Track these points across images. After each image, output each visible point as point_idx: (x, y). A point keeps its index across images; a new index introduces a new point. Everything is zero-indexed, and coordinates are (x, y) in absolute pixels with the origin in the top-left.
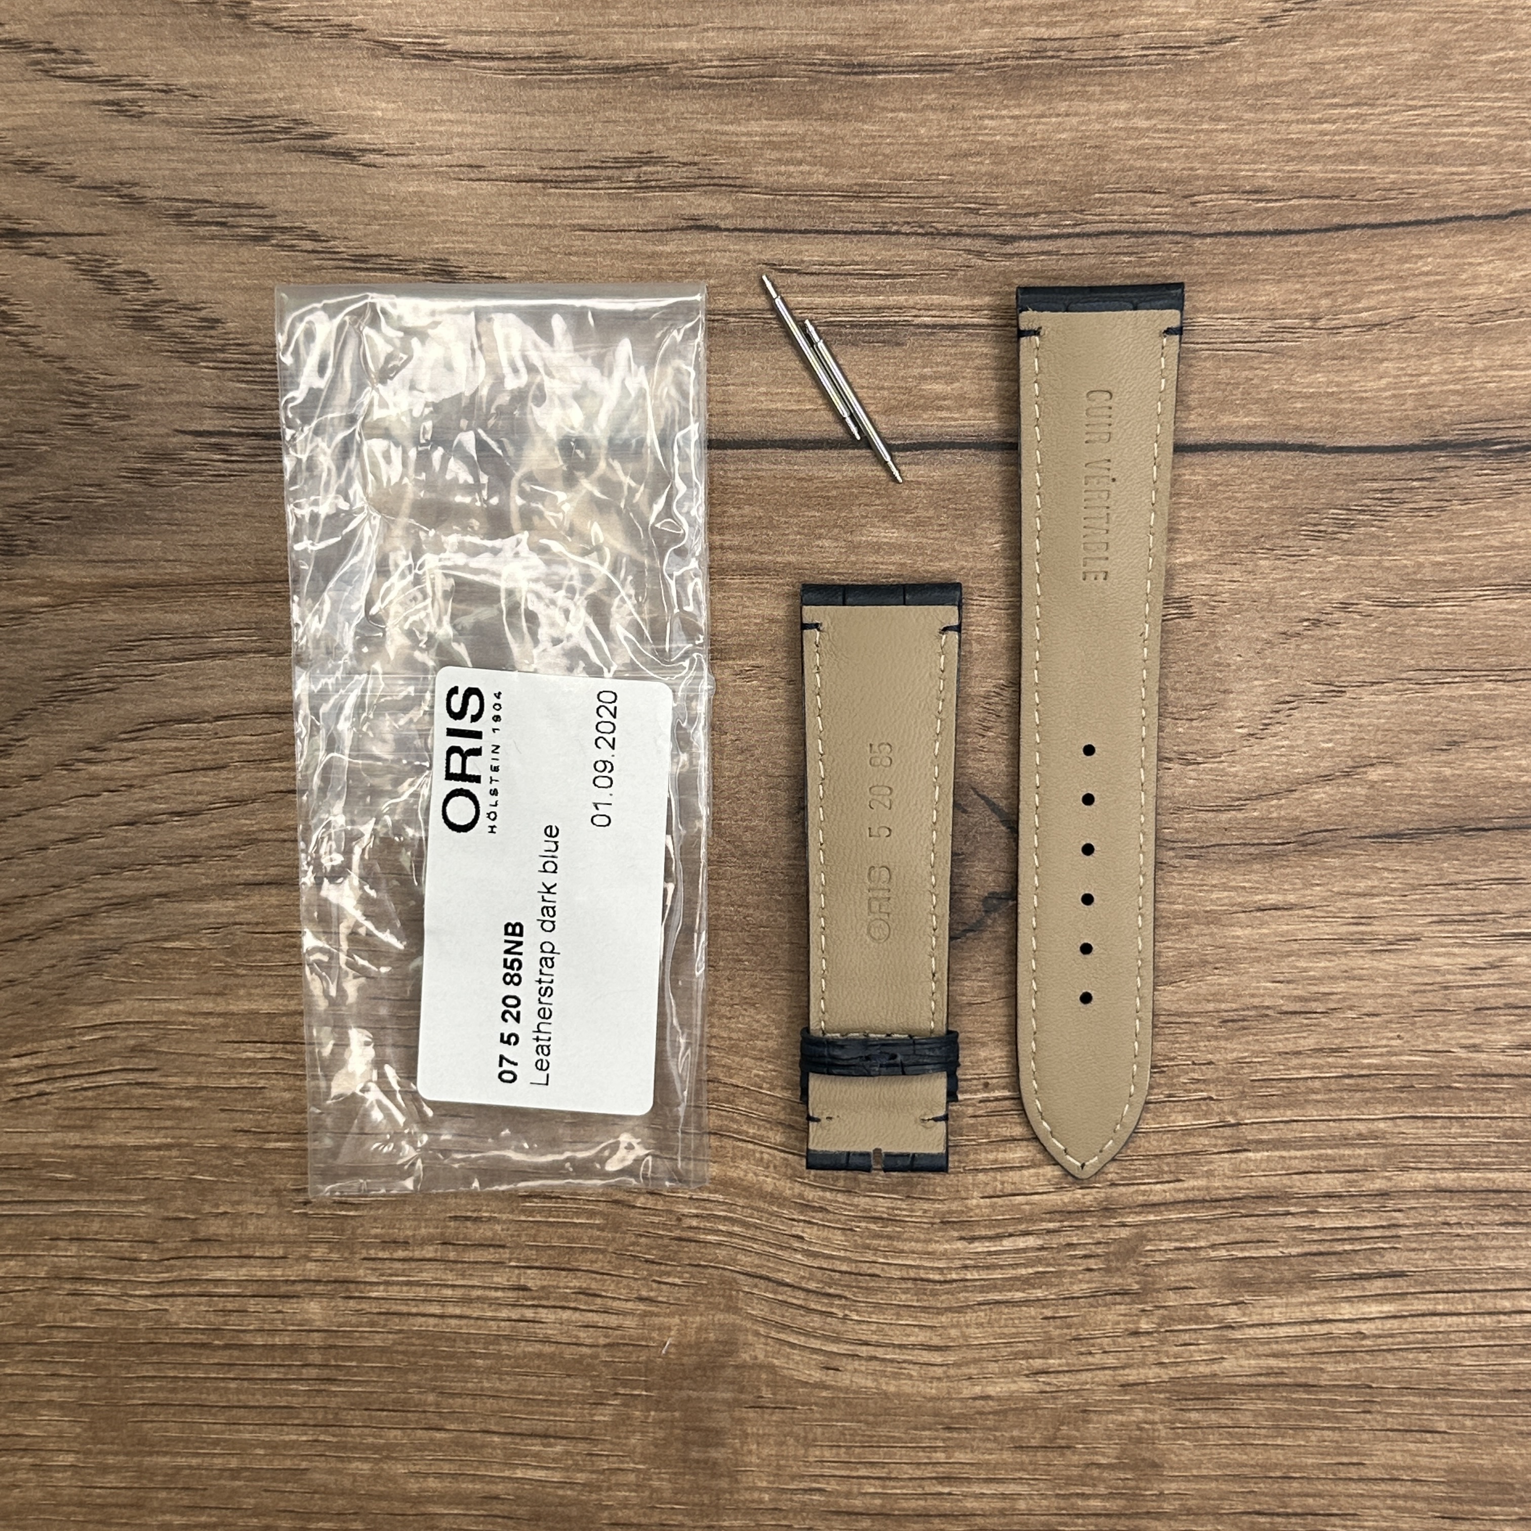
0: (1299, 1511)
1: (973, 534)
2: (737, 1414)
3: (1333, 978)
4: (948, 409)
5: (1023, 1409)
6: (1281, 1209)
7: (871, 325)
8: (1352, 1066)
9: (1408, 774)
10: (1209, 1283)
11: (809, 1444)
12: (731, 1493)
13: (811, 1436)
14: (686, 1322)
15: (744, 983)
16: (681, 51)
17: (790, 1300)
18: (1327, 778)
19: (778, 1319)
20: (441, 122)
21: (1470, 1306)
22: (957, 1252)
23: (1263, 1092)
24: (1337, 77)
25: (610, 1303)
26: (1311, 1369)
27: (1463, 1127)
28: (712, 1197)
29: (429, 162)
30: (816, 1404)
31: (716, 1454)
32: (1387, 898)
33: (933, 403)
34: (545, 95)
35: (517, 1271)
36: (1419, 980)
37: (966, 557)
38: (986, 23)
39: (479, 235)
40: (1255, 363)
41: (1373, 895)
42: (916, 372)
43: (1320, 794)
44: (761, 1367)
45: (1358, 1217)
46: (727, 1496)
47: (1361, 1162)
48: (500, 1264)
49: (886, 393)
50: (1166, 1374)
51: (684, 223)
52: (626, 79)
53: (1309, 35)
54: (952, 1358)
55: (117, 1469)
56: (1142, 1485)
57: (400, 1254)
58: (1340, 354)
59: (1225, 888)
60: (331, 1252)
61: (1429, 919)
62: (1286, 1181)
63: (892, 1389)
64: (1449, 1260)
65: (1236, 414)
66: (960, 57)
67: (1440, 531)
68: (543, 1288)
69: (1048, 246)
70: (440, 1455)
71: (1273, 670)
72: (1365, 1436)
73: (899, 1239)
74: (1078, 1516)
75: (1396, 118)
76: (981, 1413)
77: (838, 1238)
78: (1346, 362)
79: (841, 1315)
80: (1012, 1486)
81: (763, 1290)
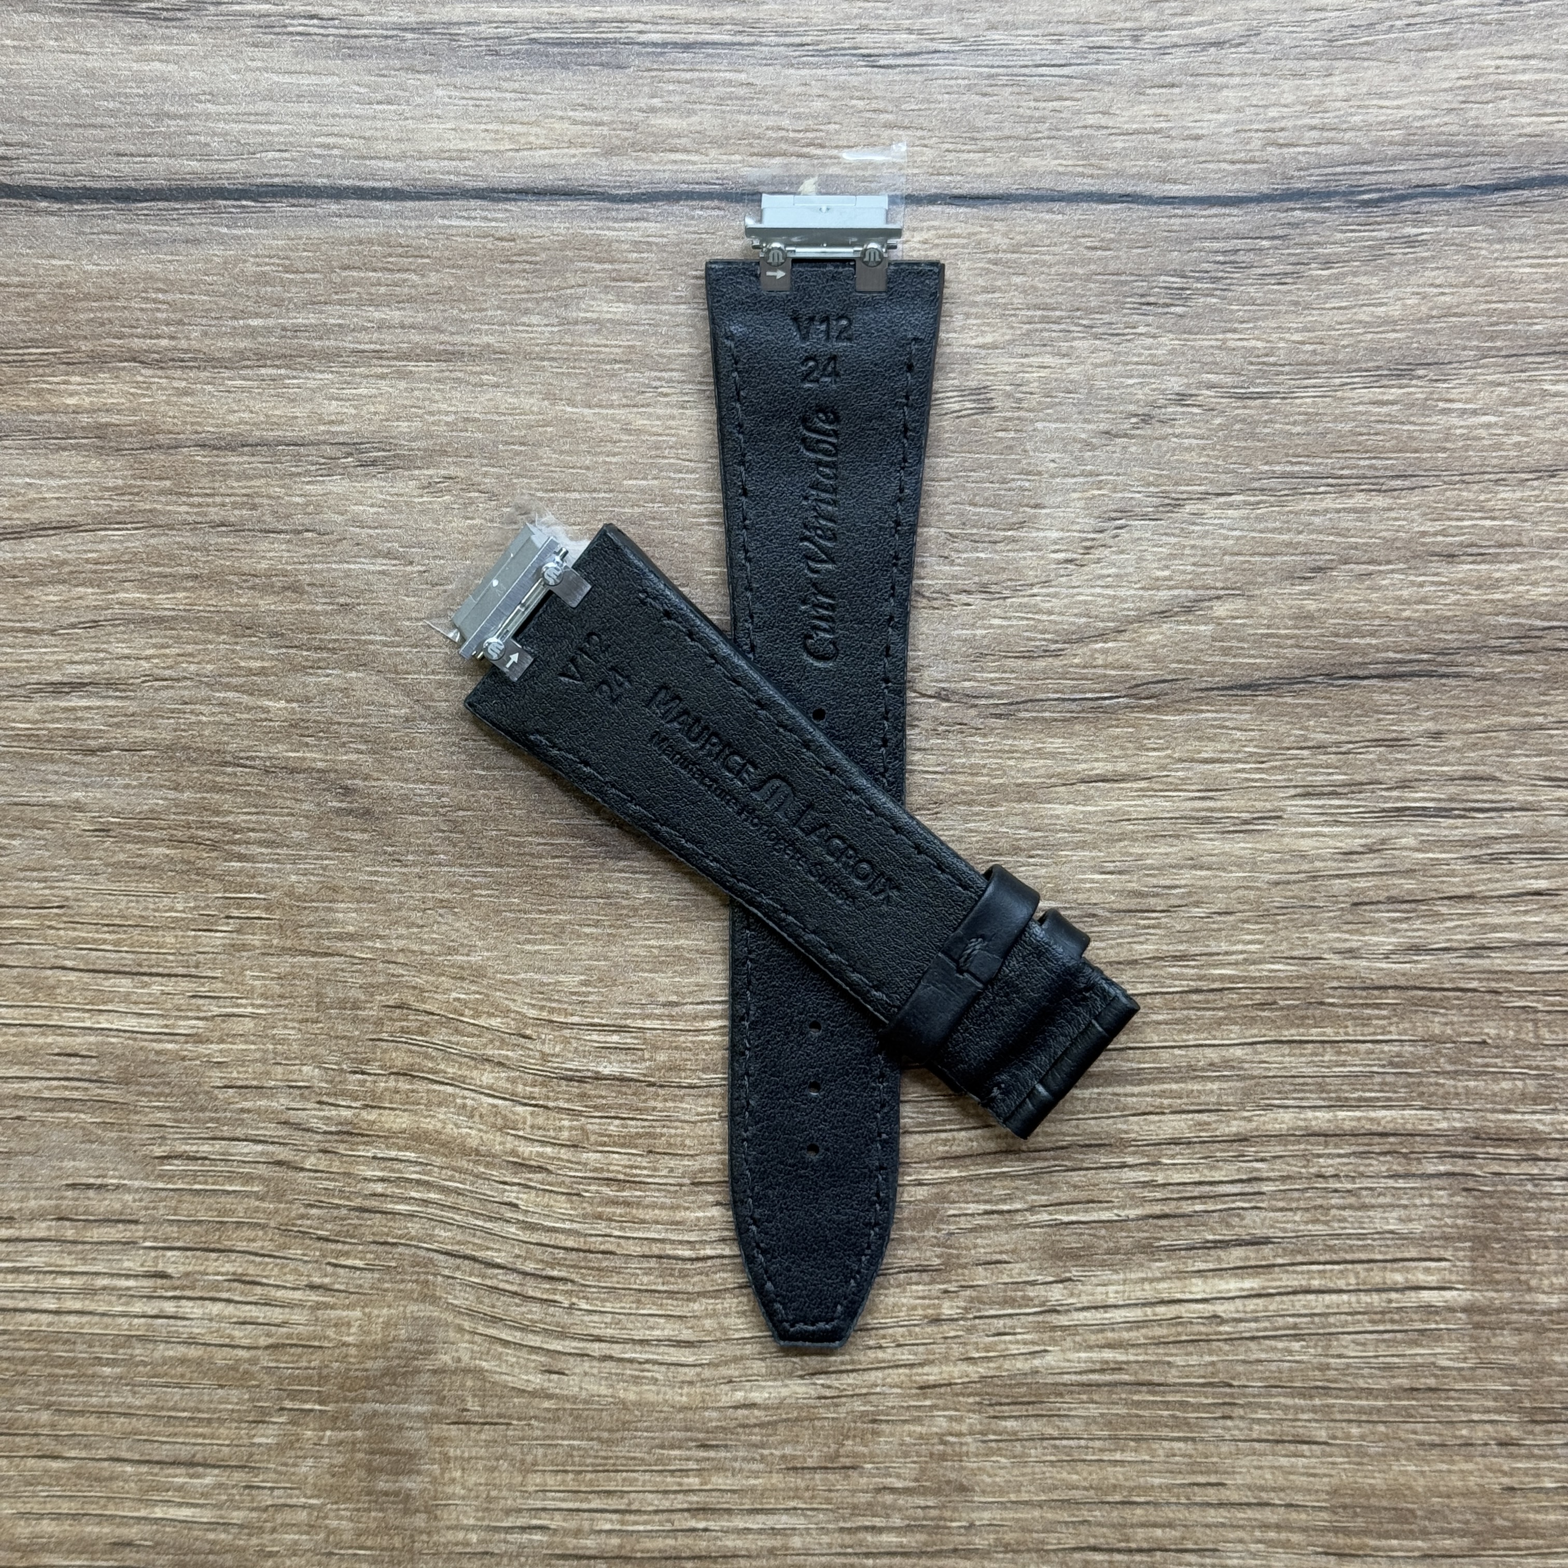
0: (1145, 1545)
4: (686, 151)
5: (797, 1420)
8: (1201, 978)
9: (1262, 609)
10: (1027, 1255)
11: (527, 1469)
12: (429, 1533)
13: (529, 1458)
14: (369, 1316)
15: (439, 883)
17: (502, 1285)
18: (1164, 614)
19: (488, 1310)
21: (1353, 1281)
25: (273, 1293)
26: (1156, 1363)
27: (1339, 1053)
28: (402, 1154)
30: (535, 1417)
31: (409, 1484)
32: (1240, 766)
35: (153, 1254)
36: (1281, 868)
42: (643, 102)
43: (1154, 635)
44: (467, 1371)
45: (1212, 1168)
46: (424, 1537)
47: (1213, 1100)
48: (132, 1243)
49: (606, 128)
50: (975, 1371)
54: (706, 1356)
56: (948, 1514)
58: (1169, 79)
59: (1040, 754)
61: (1292, 792)
63: (632, 1397)
64: (1326, 1223)
67: (1296, 304)
68: (187, 1274)
70: (57, 1490)
72: (1224, 1448)
73: (638, 1205)
74: (867, 1555)
76: (744, 1426)
77: (562, 1206)
78: (1176, 90)
80: (784, 1518)
81: (468, 1274)
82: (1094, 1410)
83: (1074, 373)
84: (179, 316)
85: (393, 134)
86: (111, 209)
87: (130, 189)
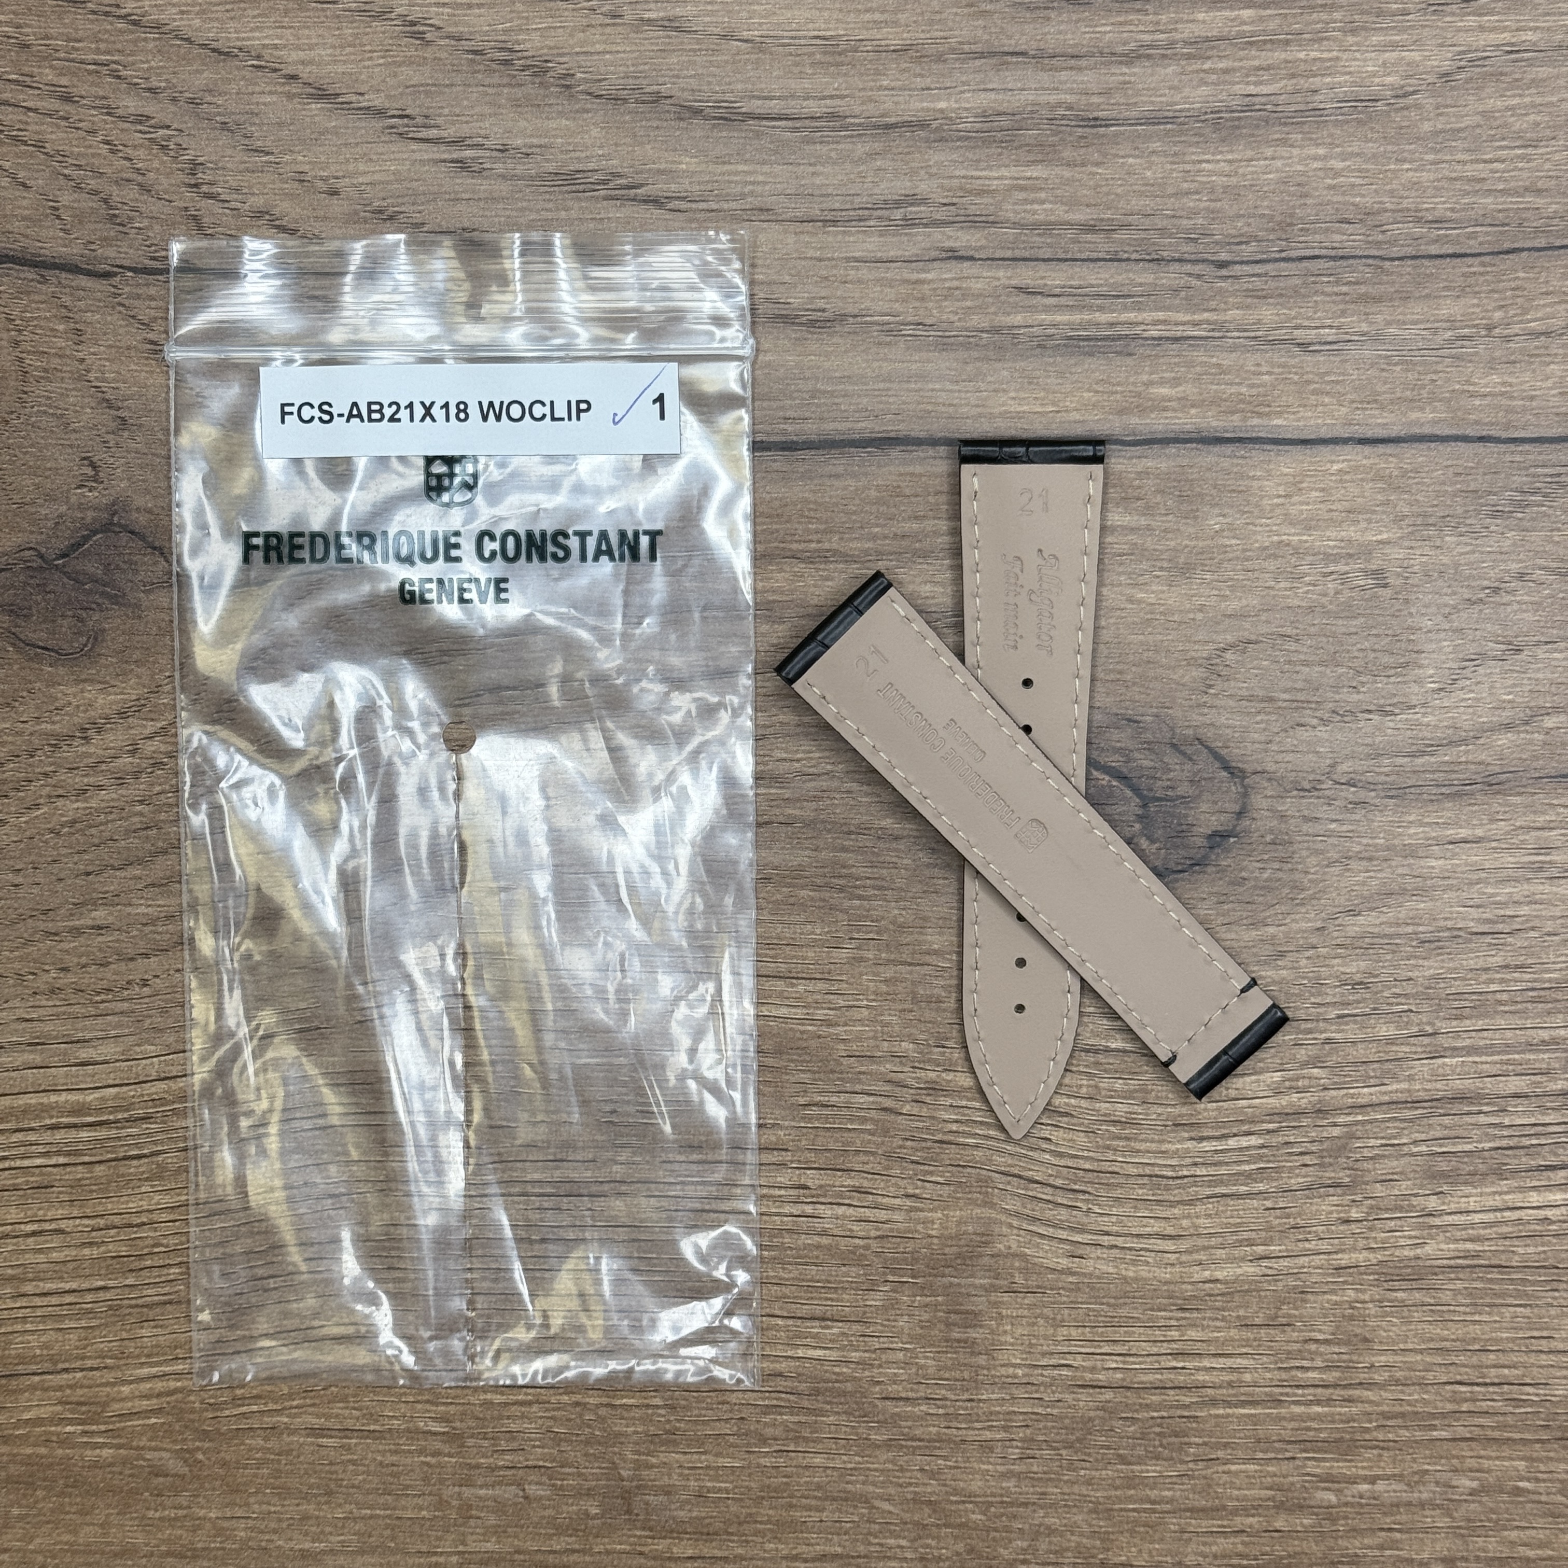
0: (1496, 1380)
1: (1196, 518)
2: (993, 1298)
3: (1518, 903)
4: (1175, 410)
5: (1247, 1291)
6: (1475, 1108)
7: (1105, 338)
8: (1535, 981)
10: (1411, 1175)
11: (1057, 1324)
12: (988, 1369)
13: (1059, 1317)
14: (947, 1216)
16: (942, 111)
17: (1040, 1196)
18: (1508, 726)
19: (1030, 1213)
20: (737, 173)
22: (1187, 1150)
23: (1457, 1004)
24: (1506, 125)
25: (880, 1199)
26: (1503, 1251)
28: (969, 1104)
29: (726, 206)
31: (975, 1334)
33: (1160, 406)
34: (825, 149)
35: (798, 1172)
37: (1190, 537)
38: (1203, 82)
39: (768, 267)
40: (1440, 367)
41: (1552, 829)
42: (1145, 378)
43: (1503, 740)
44: (1015, 1255)
45: (1543, 1114)
46: (985, 1372)
47: (1544, 1066)
48: (783, 1164)
49: (1118, 396)
50: (1374, 1258)
51: (944, 255)
52: (894, 134)
53: (1481, 88)
54: (1184, 1245)
56: (1355, 1358)
58: (1512, 358)
59: (1422, 824)
60: (634, 1153)
62: (1478, 1083)
63: (1131, 1274)
65: (1422, 409)
66: (1180, 111)
68: (821, 1186)
69: (1258, 269)
71: (1460, 632)
72: (1553, 1312)
73: (1136, 1140)
74: (1298, 1387)
75: (1557, 157)
76: (1210, 1295)
77: (1081, 1139)
78: (1517, 365)
79: (1085, 1208)
80: (1239, 1360)
81: (1015, 1186)
82: (1459, 1285)
83: (1446, 560)
84: (822, 527)
85: (973, 402)
86: (778, 455)
87: (793, 442)
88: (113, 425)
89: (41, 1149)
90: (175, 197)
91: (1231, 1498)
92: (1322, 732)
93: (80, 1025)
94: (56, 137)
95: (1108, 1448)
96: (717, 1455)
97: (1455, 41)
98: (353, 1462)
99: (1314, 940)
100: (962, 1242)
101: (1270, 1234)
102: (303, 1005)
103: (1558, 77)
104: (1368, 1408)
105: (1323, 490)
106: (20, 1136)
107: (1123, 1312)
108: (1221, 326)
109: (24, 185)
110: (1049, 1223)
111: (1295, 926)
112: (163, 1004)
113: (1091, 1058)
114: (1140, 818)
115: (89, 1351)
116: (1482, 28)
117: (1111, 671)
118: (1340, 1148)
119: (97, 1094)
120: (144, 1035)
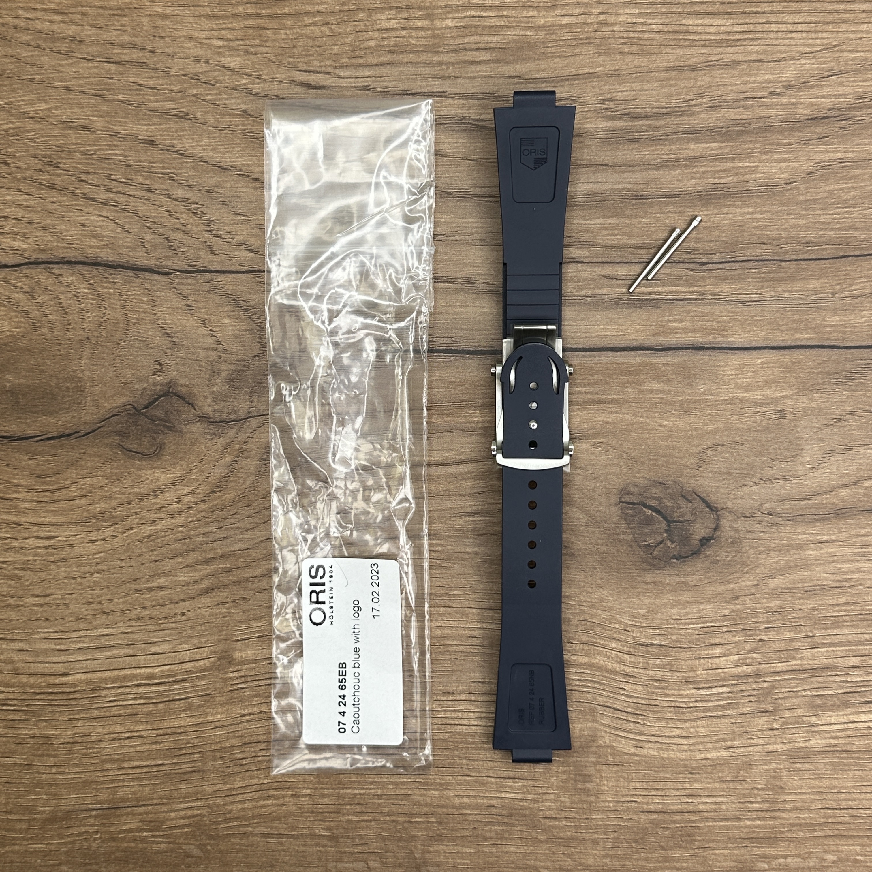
1: (692, 385)
2: (598, 768)
3: (853, 572)
6: (834, 673)
7: (646, 300)
20: (469, 223)
22: (693, 694)
23: (824, 622)
24: (840, 196)
29: (463, 238)
33: (674, 331)
37: (689, 395)
38: (693, 178)
39: (484, 267)
40: (809, 313)
53: (827, 180)
55: (329, 796)
57: (451, 698)
62: (835, 660)
65: (802, 333)
66: (682, 191)
69: (721, 266)
71: (822, 440)
75: (865, 212)
79: (642, 723)
88: (170, 345)
89: (132, 696)
90: (200, 236)
91: (716, 867)
92: (755, 489)
93: (152, 635)
94: (143, 208)
95: (655, 842)
96: (462, 846)
97: (814, 157)
98: (284, 850)
99: (753, 591)
100: (582, 740)
101: (734, 736)
102: (260, 624)
103: (864, 174)
104: (783, 822)
105: (754, 372)
106: (121, 690)
107: (662, 775)
108: (703, 293)
109: (128, 231)
110: (625, 731)
111: (743, 583)
112: (192, 624)
113: (644, 648)
114: (666, 531)
115: (155, 796)
116: (828, 152)
117: (651, 460)
118: (768, 692)
119: (159, 669)
120: (183, 640)
